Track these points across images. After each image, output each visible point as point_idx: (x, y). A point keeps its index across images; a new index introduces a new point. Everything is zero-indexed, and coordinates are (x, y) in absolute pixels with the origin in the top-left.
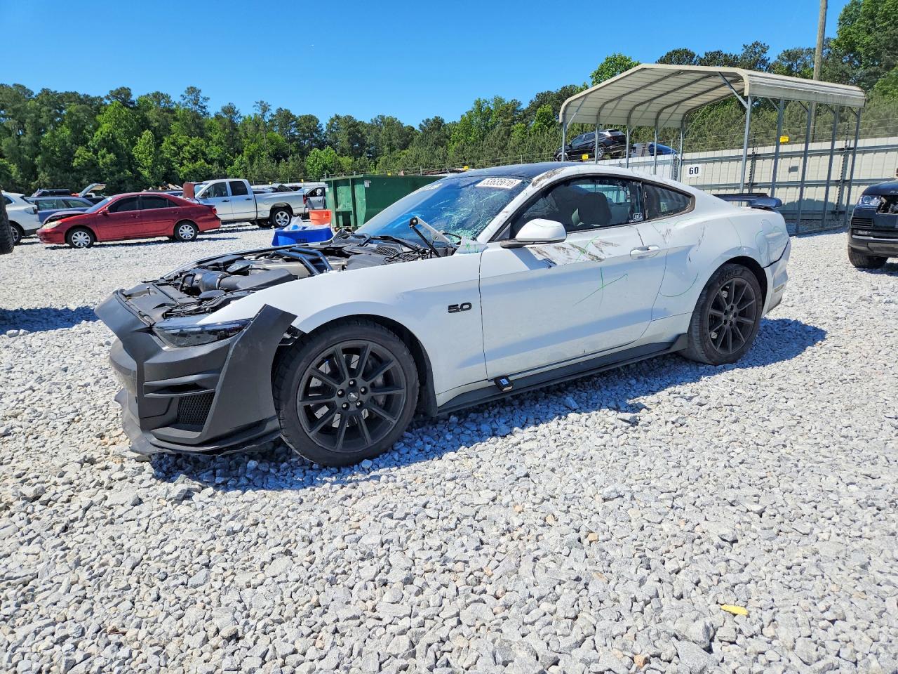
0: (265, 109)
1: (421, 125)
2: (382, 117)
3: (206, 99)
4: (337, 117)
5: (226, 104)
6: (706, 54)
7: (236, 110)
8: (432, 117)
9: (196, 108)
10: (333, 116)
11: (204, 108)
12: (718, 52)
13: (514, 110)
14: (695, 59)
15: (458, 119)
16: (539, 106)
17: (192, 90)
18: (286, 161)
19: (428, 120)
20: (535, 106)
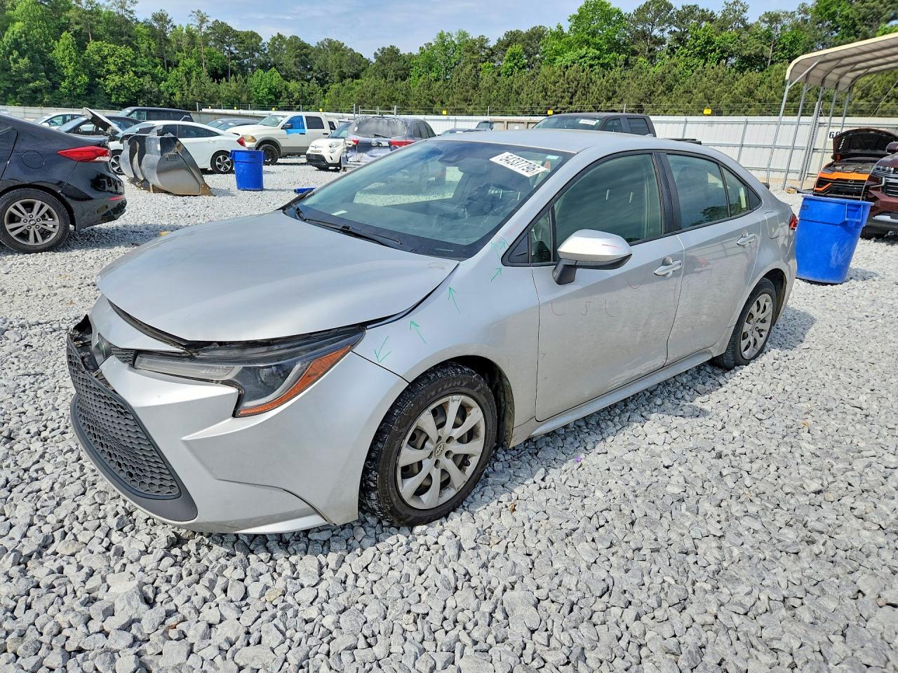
0: (203, 20)
1: (376, 54)
2: (330, 42)
4: (280, 36)
5: (157, 11)
6: (684, 8)
7: (169, 18)
8: (387, 46)
9: (122, 12)
10: (276, 35)
11: (131, 12)
12: (695, 6)
13: (482, 47)
14: (672, 11)
16: (508, 46)
18: (227, 81)
19: (384, 49)
20: (504, 45)
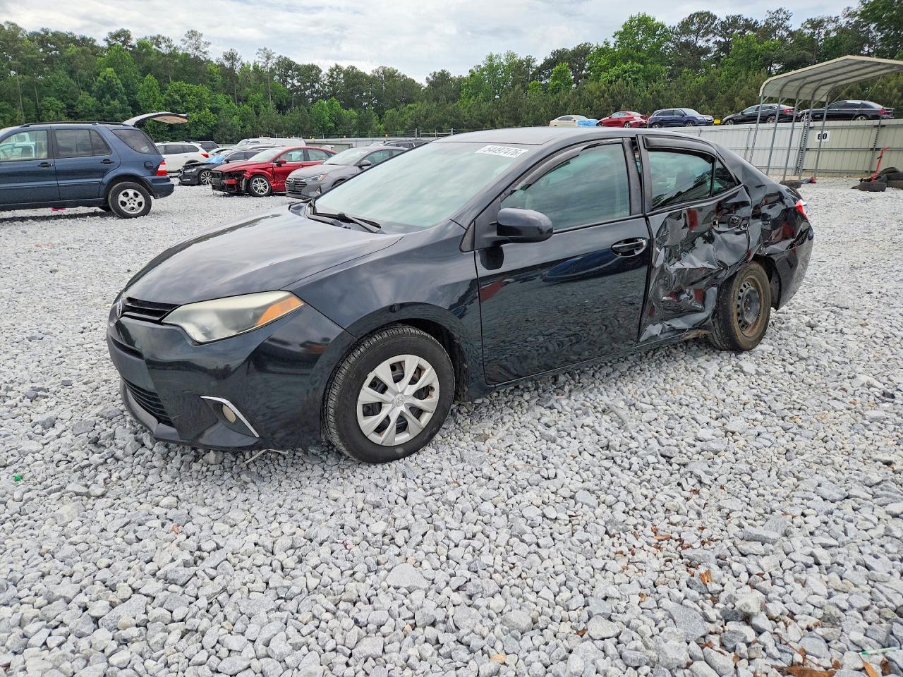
0: (269, 57)
1: (427, 79)
3: (208, 44)
4: (337, 67)
5: (228, 50)
6: (728, 18)
7: (238, 57)
8: (439, 70)
9: (197, 53)
10: (333, 66)
11: (205, 53)
12: (739, 16)
13: (529, 66)
14: (716, 22)
15: (466, 74)
16: (554, 64)
17: (193, 34)
18: (291, 112)
19: (435, 73)
20: (549, 64)
